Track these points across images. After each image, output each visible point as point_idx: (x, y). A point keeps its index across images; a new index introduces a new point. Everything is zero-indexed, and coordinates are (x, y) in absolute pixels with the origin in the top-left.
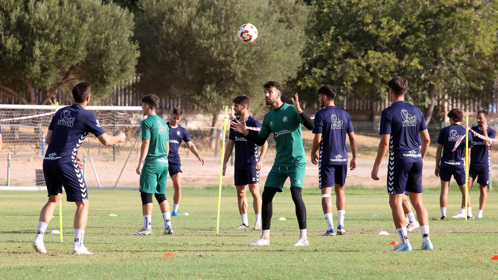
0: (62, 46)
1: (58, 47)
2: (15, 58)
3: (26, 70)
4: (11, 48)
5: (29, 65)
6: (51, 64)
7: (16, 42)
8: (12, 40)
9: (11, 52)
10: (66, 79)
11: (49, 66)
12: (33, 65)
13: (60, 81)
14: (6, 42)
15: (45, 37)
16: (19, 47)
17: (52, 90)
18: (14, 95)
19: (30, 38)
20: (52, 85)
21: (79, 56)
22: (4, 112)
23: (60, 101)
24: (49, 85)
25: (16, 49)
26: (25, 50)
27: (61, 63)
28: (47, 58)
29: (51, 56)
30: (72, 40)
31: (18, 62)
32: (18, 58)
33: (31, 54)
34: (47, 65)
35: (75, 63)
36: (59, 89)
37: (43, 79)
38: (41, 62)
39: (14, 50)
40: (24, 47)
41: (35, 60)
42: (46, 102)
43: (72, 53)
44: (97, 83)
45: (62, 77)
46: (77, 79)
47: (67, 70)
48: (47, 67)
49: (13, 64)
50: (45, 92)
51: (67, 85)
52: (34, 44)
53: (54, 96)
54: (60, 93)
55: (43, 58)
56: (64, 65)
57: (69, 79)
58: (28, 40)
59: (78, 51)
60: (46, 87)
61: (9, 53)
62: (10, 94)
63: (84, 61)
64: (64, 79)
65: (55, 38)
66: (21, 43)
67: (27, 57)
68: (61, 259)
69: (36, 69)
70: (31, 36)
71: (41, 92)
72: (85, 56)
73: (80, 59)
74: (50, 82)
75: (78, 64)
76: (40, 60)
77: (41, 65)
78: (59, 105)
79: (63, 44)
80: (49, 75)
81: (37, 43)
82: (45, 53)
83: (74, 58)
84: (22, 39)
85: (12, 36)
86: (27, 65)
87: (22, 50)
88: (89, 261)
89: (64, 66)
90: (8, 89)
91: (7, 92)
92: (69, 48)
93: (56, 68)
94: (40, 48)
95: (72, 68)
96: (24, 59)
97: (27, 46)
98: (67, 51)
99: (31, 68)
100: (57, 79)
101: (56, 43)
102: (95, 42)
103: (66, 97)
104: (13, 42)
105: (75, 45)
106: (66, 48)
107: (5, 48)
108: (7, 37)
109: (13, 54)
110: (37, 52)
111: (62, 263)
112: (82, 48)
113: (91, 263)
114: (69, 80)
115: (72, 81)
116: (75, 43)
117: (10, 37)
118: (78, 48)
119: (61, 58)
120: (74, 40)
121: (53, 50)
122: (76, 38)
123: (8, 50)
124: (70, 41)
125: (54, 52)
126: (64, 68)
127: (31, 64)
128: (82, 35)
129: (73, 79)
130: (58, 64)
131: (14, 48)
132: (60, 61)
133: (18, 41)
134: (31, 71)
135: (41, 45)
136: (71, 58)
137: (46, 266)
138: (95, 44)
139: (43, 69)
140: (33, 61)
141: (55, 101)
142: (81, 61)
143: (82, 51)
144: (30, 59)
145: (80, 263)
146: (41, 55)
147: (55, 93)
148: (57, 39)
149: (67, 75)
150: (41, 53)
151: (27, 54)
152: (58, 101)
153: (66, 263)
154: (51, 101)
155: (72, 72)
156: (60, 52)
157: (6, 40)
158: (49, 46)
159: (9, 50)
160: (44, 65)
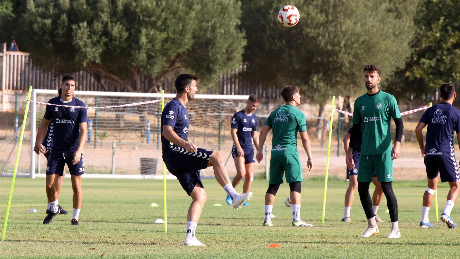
0: (168, 34)
1: (164, 35)
2: (122, 45)
3: (131, 58)
4: (118, 35)
5: (135, 53)
6: (157, 52)
7: (122, 29)
8: (119, 27)
9: (118, 39)
10: (172, 67)
11: (155, 54)
12: (139, 53)
13: (166, 69)
14: (112, 30)
15: (151, 24)
16: (125, 35)
17: (157, 78)
18: (120, 83)
19: (136, 26)
20: (158, 73)
21: (186, 44)
22: (109, 99)
23: (166, 89)
24: (154, 73)
25: (122, 36)
26: (132, 38)
27: (167, 51)
28: (153, 46)
29: (158, 43)
30: (179, 28)
31: (124, 50)
32: (125, 45)
33: (137, 41)
34: (153, 52)
35: (181, 50)
36: (165, 77)
37: (149, 67)
38: (148, 49)
39: (121, 37)
40: (130, 34)
41: (141, 47)
42: (152, 89)
43: (178, 41)
44: (203, 71)
45: (168, 65)
46: (183, 67)
47: (173, 58)
48: (153, 54)
49: (119, 51)
50: (150, 80)
51: (173, 73)
52: (140, 32)
53: (160, 84)
54: (165, 81)
55: (149, 46)
56: (170, 52)
57: (175, 67)
58: (134, 27)
59: (184, 38)
60: (152, 75)
61: (115, 40)
62: (116, 81)
63: (190, 49)
64: (170, 67)
65: (161, 26)
66: (127, 30)
67: (133, 45)
68: (165, 249)
69: (142, 56)
70: (138, 23)
71: (147, 80)
72: (192, 44)
73: (187, 47)
74: (156, 70)
75: (184, 52)
76: (146, 48)
77: (147, 53)
78: (165, 93)
79: (170, 32)
80: (155, 63)
81: (144, 31)
82: (151, 40)
83: (180, 45)
84: (128, 27)
85: (119, 23)
86: (133, 52)
87: (128, 38)
88: (193, 250)
89: (170, 54)
90: (113, 76)
91: (113, 79)
92: (175, 36)
93: (162, 56)
94: (147, 35)
95: (178, 56)
96: (130, 47)
97: (134, 33)
98: (174, 39)
99: (137, 56)
100: (163, 67)
101: (162, 30)
102: (201, 30)
103: (171, 85)
104: (120, 29)
105: (182, 33)
106: (172, 36)
107: (111, 36)
108: (114, 24)
109: (119, 41)
110: (143, 40)
111: (166, 253)
112: (189, 36)
113: (195, 253)
115: (178, 69)
116: (182, 31)
117: (116, 23)
118: (184, 36)
119: (167, 45)
120: (181, 28)
121: (159, 37)
122: (183, 26)
123: (114, 38)
124: (176, 29)
125: (160, 40)
126: (170, 56)
127: (137, 51)
128: (189, 23)
129: (179, 67)
130: (164, 52)
131: (121, 35)
132: (167, 49)
133: (125, 28)
134: (137, 59)
135: (147, 32)
136: (177, 46)
137: (150, 256)
138: (202, 32)
139: (150, 57)
140: (140, 48)
141: (161, 89)
142: (188, 49)
143: (189, 39)
144: (136, 46)
145: (184, 253)
146: (147, 43)
147: (161, 81)
148: (163, 27)
149: (173, 63)
150: (147, 41)
151: (134, 41)
152: (163, 89)
154: (156, 89)
155: (178, 60)
156: (166, 40)
157: (112, 27)
158: (155, 33)
159: (116, 37)
160: (150, 53)
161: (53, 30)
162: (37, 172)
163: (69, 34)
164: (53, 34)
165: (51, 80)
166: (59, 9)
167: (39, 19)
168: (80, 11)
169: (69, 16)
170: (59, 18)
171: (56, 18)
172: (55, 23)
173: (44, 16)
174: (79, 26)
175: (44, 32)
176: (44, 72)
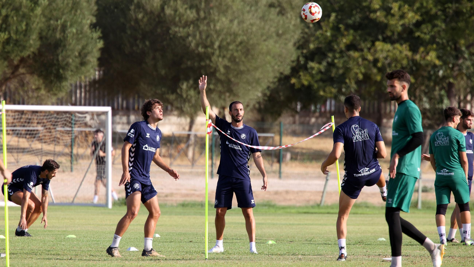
0: (9, 33)
1: (5, 36)
10: (15, 74)
13: (8, 76)
21: (31, 46)
23: (8, 99)
27: (9, 55)
30: (22, 28)
35: (25, 54)
36: (6, 85)
43: (22, 43)
44: (52, 78)
45: (11, 71)
46: (28, 73)
47: (16, 62)
51: (16, 80)
54: (7, 90)
56: (12, 56)
57: (18, 73)
59: (29, 40)
63: (37, 52)
64: (13, 73)
72: (38, 46)
73: (32, 49)
75: (29, 56)
78: (6, 104)
79: (12, 32)
83: (24, 48)
89: (12, 58)
92: (18, 37)
93: (3, 61)
95: (22, 60)
98: (17, 41)
100: (4, 73)
101: (3, 30)
102: (49, 30)
103: (14, 94)
105: (26, 33)
106: (14, 36)
112: (34, 36)
114: (18, 75)
115: (22, 76)
116: (26, 30)
118: (29, 37)
119: (9, 48)
120: (24, 27)
122: (27, 25)
124: (19, 28)
126: (12, 60)
128: (34, 22)
129: (23, 74)
130: (6, 56)
132: (8, 52)
136: (20, 48)
138: (50, 32)
142: (33, 53)
143: (34, 40)
148: (4, 26)
149: (17, 67)
152: (5, 99)
155: (22, 65)
156: (7, 42)
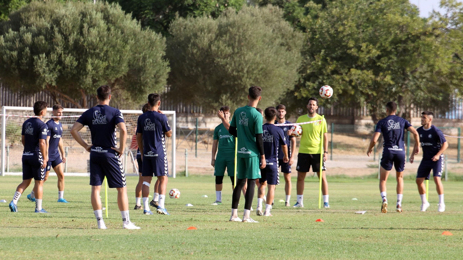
0: (109, 63)
1: (105, 64)
2: (72, 72)
3: (80, 82)
4: (69, 64)
5: (83, 78)
6: (100, 77)
7: (73, 59)
8: (70, 58)
11: (99, 78)
12: (86, 78)
14: (65, 59)
15: (96, 55)
16: (75, 63)
18: (71, 101)
19: (84, 56)
21: (122, 71)
25: (73, 65)
26: (80, 66)
27: (108, 76)
28: (97, 72)
29: (101, 70)
30: (117, 59)
31: (74, 75)
32: (75, 72)
33: (85, 68)
34: (97, 77)
35: (119, 76)
38: (93, 75)
39: (72, 66)
40: (79, 63)
41: (88, 73)
43: (117, 69)
44: (137, 92)
46: (120, 89)
47: (112, 82)
48: (97, 79)
49: (71, 76)
52: (87, 61)
55: (94, 72)
57: (114, 88)
58: (82, 57)
59: (122, 66)
61: (68, 68)
62: (68, 100)
63: (126, 75)
65: (103, 57)
66: (76, 60)
67: (82, 71)
69: (89, 80)
71: (92, 99)
72: (127, 71)
73: (123, 73)
75: (121, 77)
76: (91, 74)
77: (92, 78)
79: (110, 61)
81: (90, 60)
82: (95, 68)
83: (118, 72)
84: (78, 57)
85: (70, 54)
86: (81, 77)
87: (78, 66)
88: (128, 232)
89: (110, 78)
90: (66, 96)
91: (66, 99)
92: (114, 65)
93: (104, 80)
94: (92, 64)
95: (117, 80)
96: (79, 73)
97: (82, 62)
98: (113, 67)
99: (85, 80)
101: (104, 60)
102: (135, 60)
104: (71, 59)
105: (120, 62)
106: (112, 64)
107: (64, 64)
108: (66, 55)
109: (71, 69)
110: (89, 67)
112: (125, 64)
113: (130, 234)
114: (114, 90)
115: (116, 90)
116: (120, 60)
117: (68, 55)
118: (122, 65)
119: (108, 72)
120: (118, 59)
121: (101, 66)
122: (120, 57)
123: (66, 66)
124: (115, 59)
125: (102, 68)
126: (110, 80)
127: (84, 77)
128: (125, 55)
129: (117, 89)
130: (106, 77)
131: (72, 64)
132: (108, 75)
133: (75, 59)
134: (85, 82)
135: (93, 62)
136: (116, 72)
138: (135, 62)
139: (94, 81)
140: (86, 74)
142: (124, 75)
143: (125, 67)
144: (84, 72)
145: (121, 234)
146: (93, 70)
148: (105, 57)
149: (112, 85)
150: (92, 68)
151: (82, 69)
153: (110, 234)
155: (117, 83)
156: (107, 68)
157: (65, 57)
158: (99, 62)
159: (68, 65)
160: (95, 78)
161: (19, 60)
162: (6, 171)
163: (32, 63)
164: (18, 64)
165: (17, 99)
166: (23, 44)
167: (8, 52)
168: (40, 45)
169: (31, 49)
170: (24, 51)
171: (21, 51)
172: (20, 55)
173: (11, 49)
174: (39, 57)
175: (12, 62)
176: (12, 93)
